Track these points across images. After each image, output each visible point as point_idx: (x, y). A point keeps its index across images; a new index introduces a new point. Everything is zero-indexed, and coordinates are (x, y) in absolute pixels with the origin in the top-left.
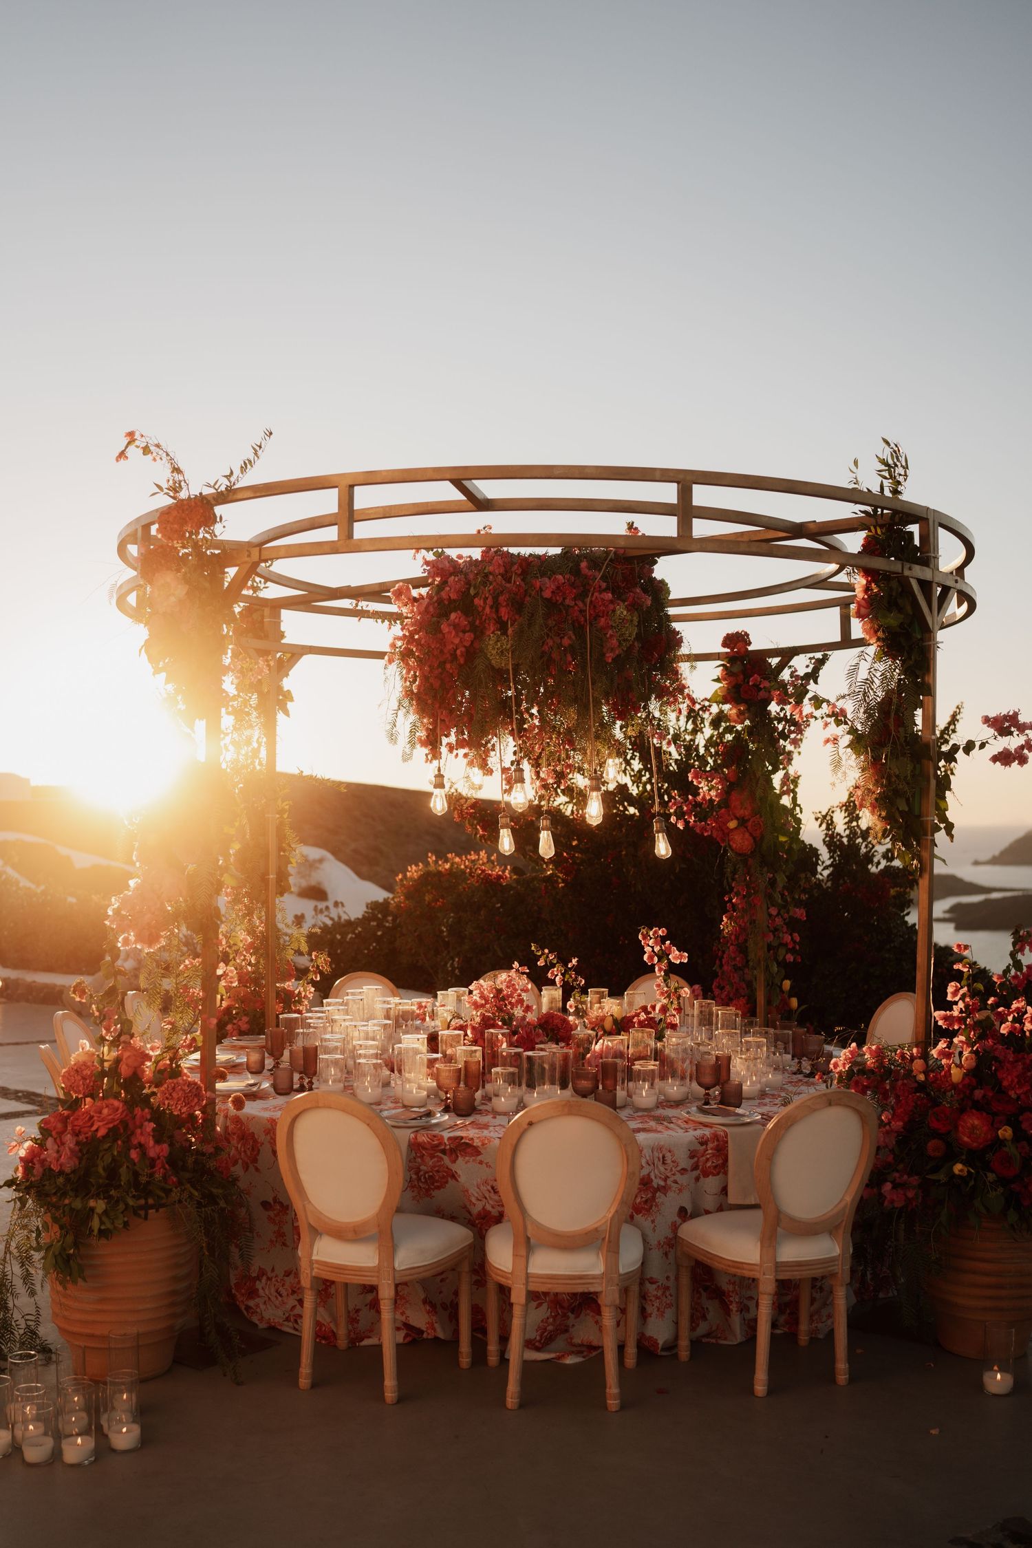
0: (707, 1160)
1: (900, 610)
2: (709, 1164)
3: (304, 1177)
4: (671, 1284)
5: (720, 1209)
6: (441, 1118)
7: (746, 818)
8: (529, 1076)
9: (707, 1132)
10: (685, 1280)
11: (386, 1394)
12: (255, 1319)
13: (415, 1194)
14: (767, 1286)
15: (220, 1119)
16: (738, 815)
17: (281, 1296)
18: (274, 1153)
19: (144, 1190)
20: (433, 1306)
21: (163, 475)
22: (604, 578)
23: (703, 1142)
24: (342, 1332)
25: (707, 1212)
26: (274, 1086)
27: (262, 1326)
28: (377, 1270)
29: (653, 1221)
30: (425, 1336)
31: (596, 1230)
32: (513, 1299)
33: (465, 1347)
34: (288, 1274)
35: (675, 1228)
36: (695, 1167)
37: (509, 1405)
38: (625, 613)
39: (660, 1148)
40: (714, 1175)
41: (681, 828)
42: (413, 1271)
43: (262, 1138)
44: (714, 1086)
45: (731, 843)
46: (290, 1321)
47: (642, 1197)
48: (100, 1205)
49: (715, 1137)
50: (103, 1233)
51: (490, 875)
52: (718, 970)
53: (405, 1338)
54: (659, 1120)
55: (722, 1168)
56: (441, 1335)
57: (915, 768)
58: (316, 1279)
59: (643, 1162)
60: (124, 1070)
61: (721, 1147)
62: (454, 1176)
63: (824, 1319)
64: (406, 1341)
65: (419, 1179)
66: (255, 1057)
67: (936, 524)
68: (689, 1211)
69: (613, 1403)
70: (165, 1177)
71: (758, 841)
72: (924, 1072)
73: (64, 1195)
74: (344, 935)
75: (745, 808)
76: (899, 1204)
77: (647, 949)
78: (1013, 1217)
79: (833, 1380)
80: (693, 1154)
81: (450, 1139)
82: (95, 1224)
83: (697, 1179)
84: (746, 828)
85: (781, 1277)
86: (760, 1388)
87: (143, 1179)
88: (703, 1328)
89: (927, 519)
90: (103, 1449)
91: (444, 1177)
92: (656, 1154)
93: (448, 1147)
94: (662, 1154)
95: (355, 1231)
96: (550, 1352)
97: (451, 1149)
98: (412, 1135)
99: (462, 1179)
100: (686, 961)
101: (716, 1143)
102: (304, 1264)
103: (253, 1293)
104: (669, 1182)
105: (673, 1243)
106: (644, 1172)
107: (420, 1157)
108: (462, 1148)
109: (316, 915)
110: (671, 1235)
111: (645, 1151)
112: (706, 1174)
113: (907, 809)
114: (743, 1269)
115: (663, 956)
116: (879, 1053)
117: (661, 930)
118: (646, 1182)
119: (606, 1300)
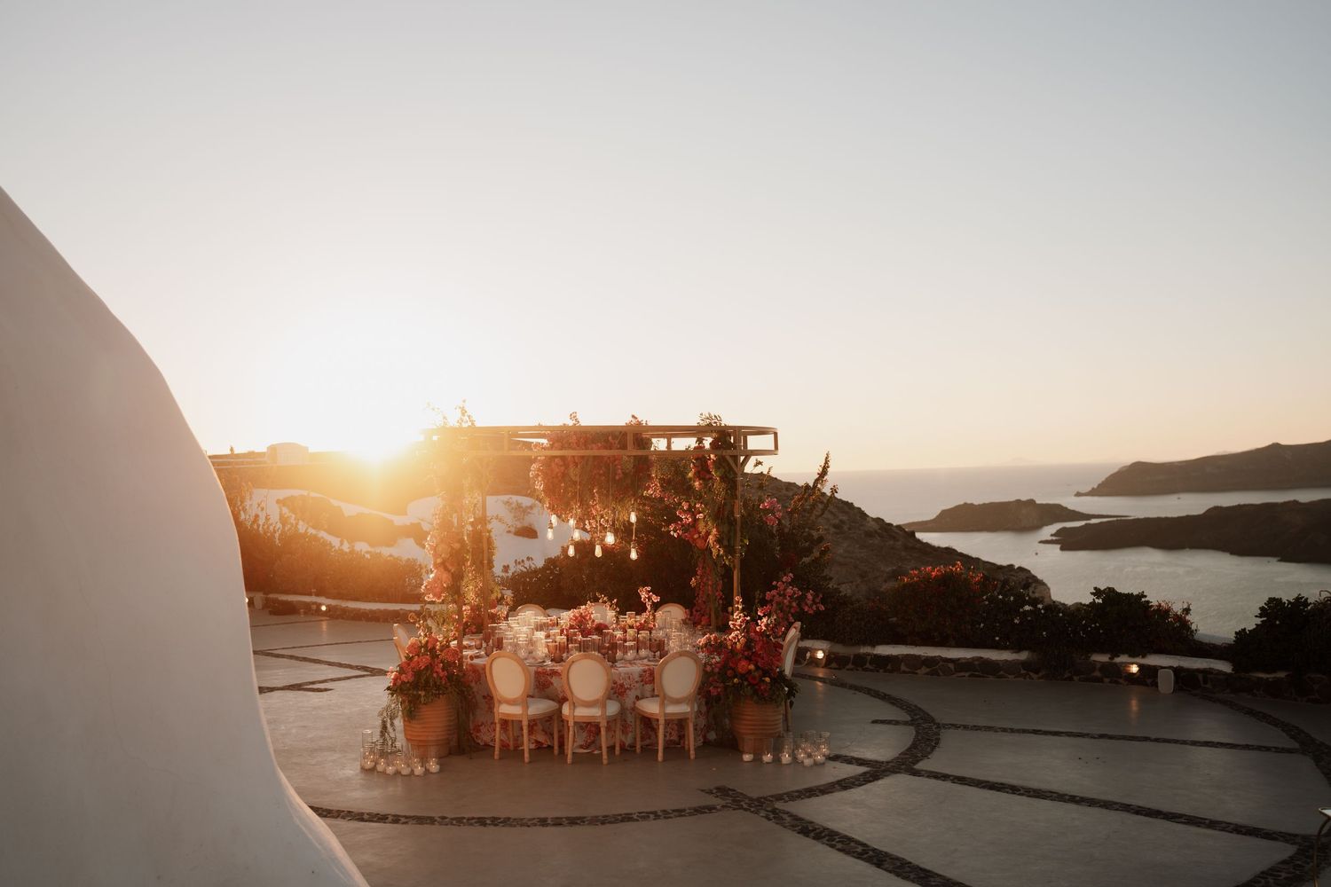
0: (647, 678)
1: (724, 468)
2: (648, 680)
3: (496, 683)
5: (653, 696)
6: (549, 662)
7: (703, 533)
8: (583, 647)
9: (646, 668)
10: (638, 723)
11: (525, 761)
12: (479, 741)
14: (662, 722)
15: (465, 664)
16: (699, 531)
18: (486, 678)
19: (438, 688)
20: (546, 733)
22: (619, 443)
23: (645, 671)
24: (511, 743)
25: (647, 698)
26: (486, 653)
27: (482, 743)
28: (522, 714)
29: (625, 700)
31: (597, 700)
32: (569, 724)
33: (556, 747)
34: (492, 723)
35: (634, 703)
36: (643, 681)
37: (567, 764)
39: (628, 673)
40: (650, 684)
42: (535, 716)
43: (481, 672)
45: (697, 544)
48: (422, 693)
49: (650, 669)
50: (424, 704)
54: (631, 664)
55: (652, 681)
56: (549, 743)
58: (501, 719)
60: (430, 646)
61: (652, 673)
62: (552, 684)
66: (478, 642)
68: (640, 697)
70: (445, 684)
72: (731, 645)
73: (410, 690)
74: (531, 578)
77: (642, 596)
78: (755, 698)
79: (689, 758)
81: (551, 671)
82: (422, 699)
83: (644, 685)
85: (667, 719)
87: (438, 683)
88: (648, 742)
90: (427, 771)
91: (548, 684)
92: (625, 676)
94: (628, 676)
95: (514, 702)
96: (589, 750)
97: (551, 675)
98: (537, 669)
99: (555, 685)
100: (659, 601)
101: (649, 673)
102: (496, 713)
103: (479, 731)
104: (631, 686)
105: (634, 709)
106: (622, 682)
107: (539, 678)
108: (554, 673)
109: (516, 566)
110: (633, 706)
111: (622, 675)
112: (647, 683)
114: (653, 715)
115: (649, 598)
116: (715, 638)
117: (649, 589)
118: (622, 685)
119: (601, 725)
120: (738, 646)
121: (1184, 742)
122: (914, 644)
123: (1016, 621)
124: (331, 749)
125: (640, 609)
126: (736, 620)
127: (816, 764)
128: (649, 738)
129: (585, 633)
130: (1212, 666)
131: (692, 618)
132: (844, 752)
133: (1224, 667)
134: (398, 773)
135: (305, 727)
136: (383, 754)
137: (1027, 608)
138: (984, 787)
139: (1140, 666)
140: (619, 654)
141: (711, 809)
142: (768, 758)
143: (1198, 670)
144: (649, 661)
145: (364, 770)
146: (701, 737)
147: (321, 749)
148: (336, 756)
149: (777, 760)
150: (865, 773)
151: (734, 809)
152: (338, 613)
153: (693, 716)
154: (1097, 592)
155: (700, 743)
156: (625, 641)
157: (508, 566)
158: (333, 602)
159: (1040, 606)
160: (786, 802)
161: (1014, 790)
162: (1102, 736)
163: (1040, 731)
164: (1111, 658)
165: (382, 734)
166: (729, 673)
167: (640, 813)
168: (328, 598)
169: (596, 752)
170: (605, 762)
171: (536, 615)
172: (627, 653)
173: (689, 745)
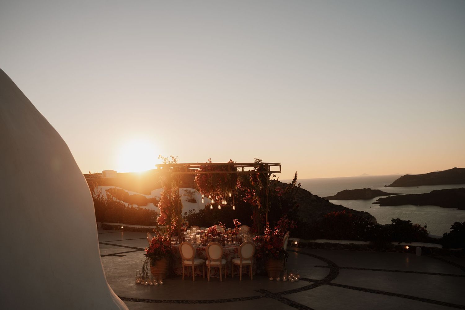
0: (236, 251)
3: (183, 253)
5: (238, 258)
6: (201, 246)
8: (213, 240)
10: (233, 267)
11: (193, 280)
14: (241, 266)
15: (172, 247)
17: (180, 271)
18: (179, 251)
19: (163, 255)
20: (200, 271)
21: (163, 160)
22: (226, 169)
23: (235, 249)
24: (188, 275)
26: (179, 243)
27: (178, 275)
28: (192, 264)
30: (199, 275)
31: (218, 259)
32: (209, 268)
33: (204, 276)
34: (181, 268)
36: (234, 252)
37: (208, 281)
39: (229, 250)
42: (196, 265)
43: (178, 249)
45: (253, 204)
48: (157, 257)
49: (237, 248)
50: (158, 260)
54: (230, 246)
55: (238, 252)
56: (201, 275)
58: (185, 266)
60: (160, 240)
62: (202, 253)
66: (177, 239)
68: (233, 258)
70: (165, 253)
72: (265, 240)
73: (153, 255)
74: (194, 217)
77: (234, 223)
78: (274, 258)
79: (251, 279)
80: (233, 250)
83: (234, 254)
85: (243, 266)
86: (240, 280)
87: (163, 253)
88: (236, 273)
90: (159, 284)
93: (201, 250)
95: (189, 260)
96: (215, 276)
98: (197, 248)
100: (240, 224)
102: (183, 264)
103: (176, 270)
104: (230, 254)
105: (231, 261)
107: (198, 251)
108: (203, 250)
111: (227, 250)
112: (236, 253)
114: (238, 264)
115: (237, 223)
116: (259, 237)
117: (237, 220)
118: (227, 254)
119: (220, 268)
120: (268, 240)
121: (426, 273)
122: (329, 239)
123: (365, 231)
124: (125, 277)
125: (233, 227)
126: (267, 231)
127: (295, 281)
129: (214, 236)
130: (435, 246)
131: (251, 230)
132: (305, 277)
133: (439, 246)
134: (148, 285)
135: (115, 269)
136: (143, 278)
137: (369, 226)
138: (355, 289)
139: (409, 246)
140: (226, 243)
141: (259, 297)
142: (278, 279)
143: (430, 248)
144: (236, 245)
145: (137, 284)
146: (255, 272)
147: (122, 277)
148: (127, 279)
149: (282, 280)
150: (312, 284)
151: (267, 297)
152: (127, 229)
153: (252, 265)
154: (394, 220)
155: (254, 274)
156: (228, 238)
157: (187, 212)
158: (125, 225)
159: (373, 225)
160: (285, 294)
161: (365, 290)
162: (396, 271)
163: (374, 269)
164: (399, 244)
165: (143, 271)
166: (265, 249)
167: (233, 299)
169: (218, 277)
170: (221, 281)
171: (196, 229)
172: (229, 242)
173: (251, 275)
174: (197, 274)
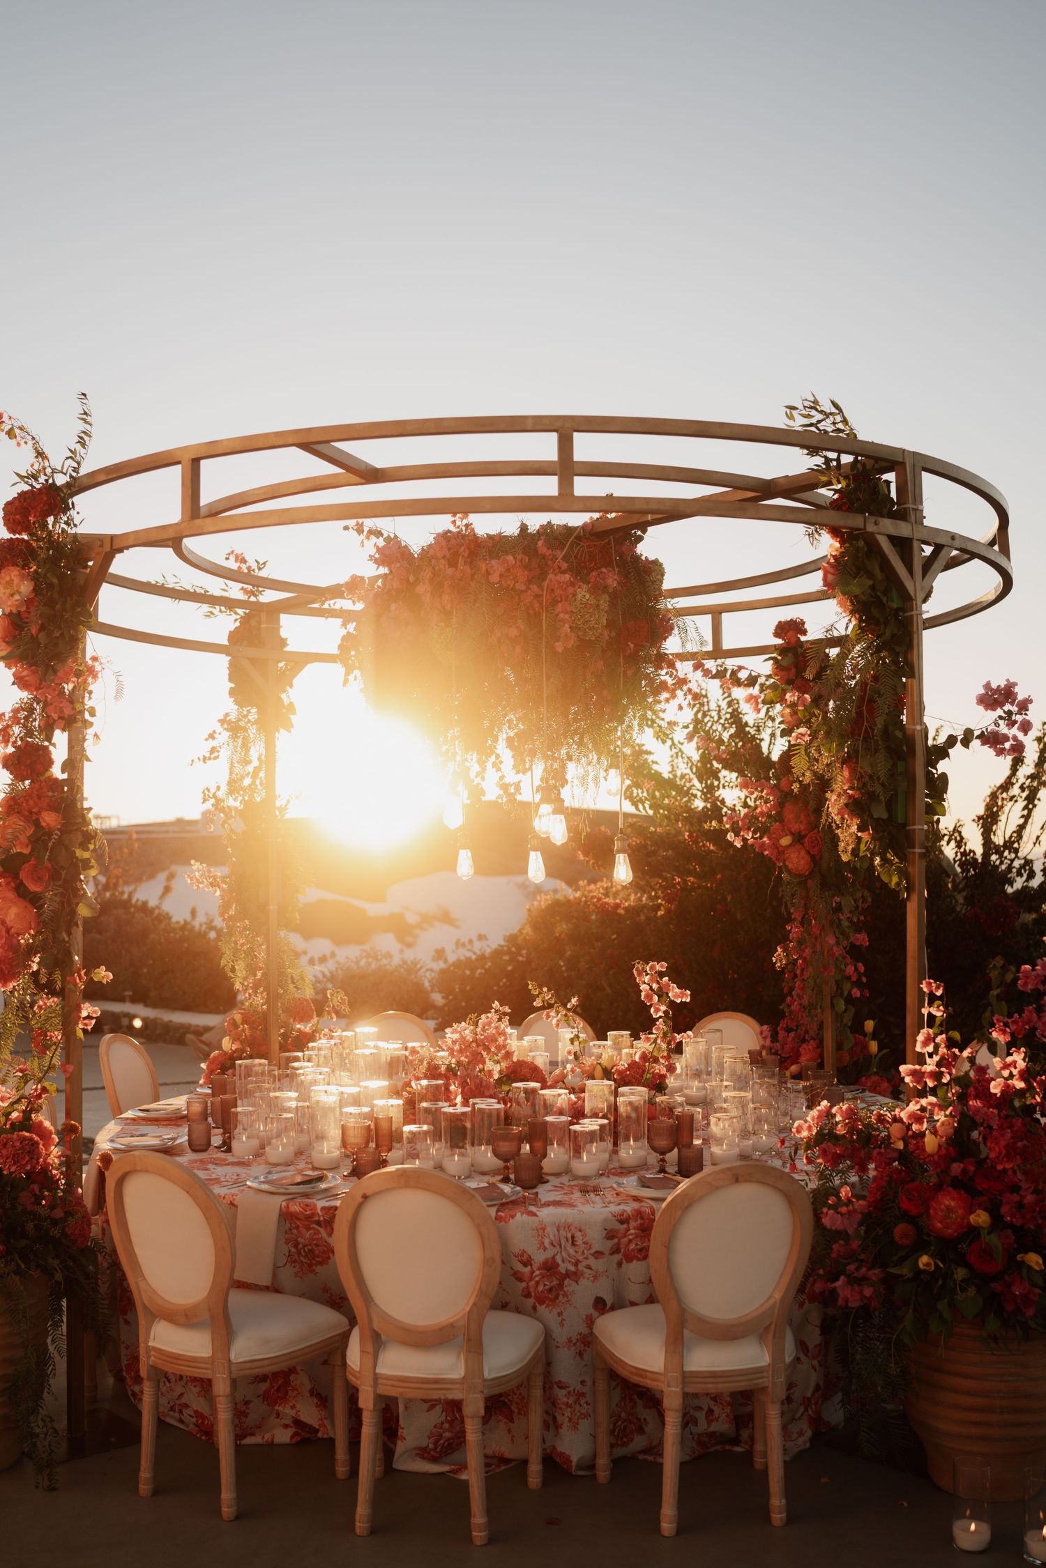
0: (630, 1241)
1: (870, 575)
2: (632, 1246)
3: (137, 1250)
4: (587, 1389)
5: (650, 1300)
6: (335, 1182)
7: (803, 833)
9: (629, 1208)
10: (602, 1385)
11: (223, 1509)
13: (296, 1269)
14: (672, 1402)
16: (793, 830)
17: (169, 1381)
22: (566, 558)
23: (623, 1220)
25: (633, 1304)
28: (212, 1360)
29: (560, 1314)
30: (320, 1435)
31: (452, 1325)
32: (361, 1404)
33: (341, 1451)
35: (590, 1322)
36: (616, 1250)
37: (358, 1531)
38: (587, 597)
39: (568, 1227)
40: (639, 1260)
41: (739, 846)
42: (255, 1364)
44: (672, 1150)
45: (787, 863)
46: (175, 1412)
47: (545, 1285)
49: (639, 1214)
51: (606, 903)
52: (785, 1010)
53: (292, 1437)
55: (646, 1251)
56: (330, 1433)
57: (894, 765)
59: (547, 1242)
61: (645, 1224)
62: (332, 1253)
63: (795, 1436)
64: (294, 1441)
65: (299, 1253)
67: (918, 468)
68: (609, 1304)
69: (479, 1535)
71: (815, 860)
72: (903, 1139)
75: (801, 822)
76: (854, 1303)
77: (643, 987)
78: (993, 1323)
79: (768, 1519)
80: (610, 1235)
81: (323, 1209)
83: (620, 1264)
84: (803, 844)
85: (690, 1390)
86: (668, 1525)
89: (903, 464)
91: (324, 1252)
92: (563, 1233)
93: (322, 1219)
94: (571, 1235)
95: (186, 1316)
96: (446, 1464)
97: (325, 1220)
98: (284, 1204)
99: (336, 1257)
100: (688, 1000)
101: (639, 1221)
102: (143, 1347)
104: (581, 1267)
105: (587, 1342)
106: (549, 1254)
107: (294, 1228)
109: (457, 948)
110: (586, 1331)
111: (548, 1230)
112: (629, 1258)
113: (885, 816)
114: (646, 1378)
115: (662, 993)
116: (851, 1115)
117: (661, 966)
118: (550, 1267)
119: (468, 1410)
120: (931, 1143)
125: (639, 1023)
126: (921, 1059)
128: (641, 1430)
129: (475, 1089)
131: (778, 1046)
140: (555, 1154)
144: (644, 1183)
146: (804, 1425)
152: (158, 1032)
153: (782, 1380)
155: (803, 1442)
156: (578, 1113)
157: (444, 950)
166: (901, 1230)
168: (146, 1005)
171: (380, 1037)
172: (577, 1152)
173: (765, 1454)
174: (298, 1423)
